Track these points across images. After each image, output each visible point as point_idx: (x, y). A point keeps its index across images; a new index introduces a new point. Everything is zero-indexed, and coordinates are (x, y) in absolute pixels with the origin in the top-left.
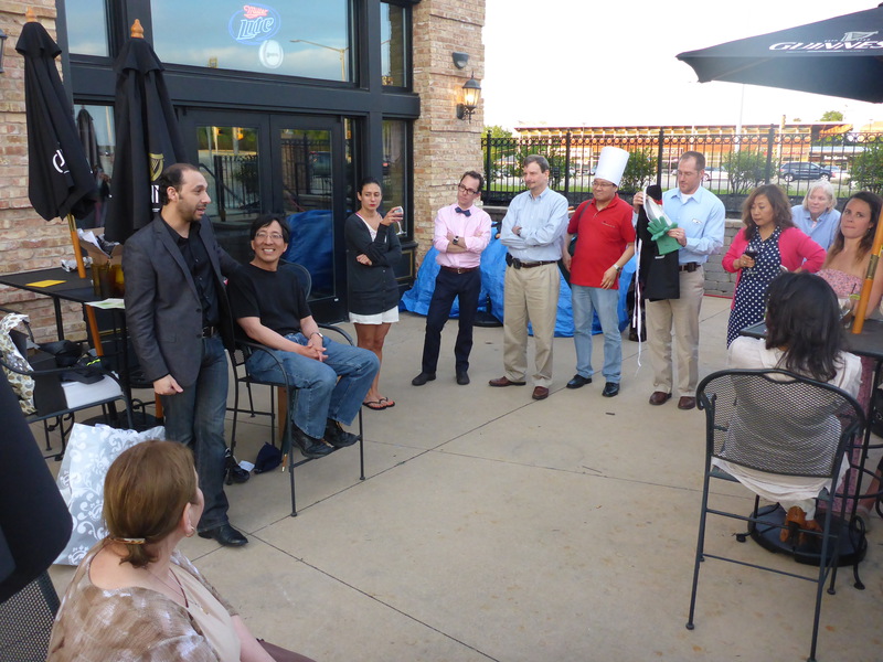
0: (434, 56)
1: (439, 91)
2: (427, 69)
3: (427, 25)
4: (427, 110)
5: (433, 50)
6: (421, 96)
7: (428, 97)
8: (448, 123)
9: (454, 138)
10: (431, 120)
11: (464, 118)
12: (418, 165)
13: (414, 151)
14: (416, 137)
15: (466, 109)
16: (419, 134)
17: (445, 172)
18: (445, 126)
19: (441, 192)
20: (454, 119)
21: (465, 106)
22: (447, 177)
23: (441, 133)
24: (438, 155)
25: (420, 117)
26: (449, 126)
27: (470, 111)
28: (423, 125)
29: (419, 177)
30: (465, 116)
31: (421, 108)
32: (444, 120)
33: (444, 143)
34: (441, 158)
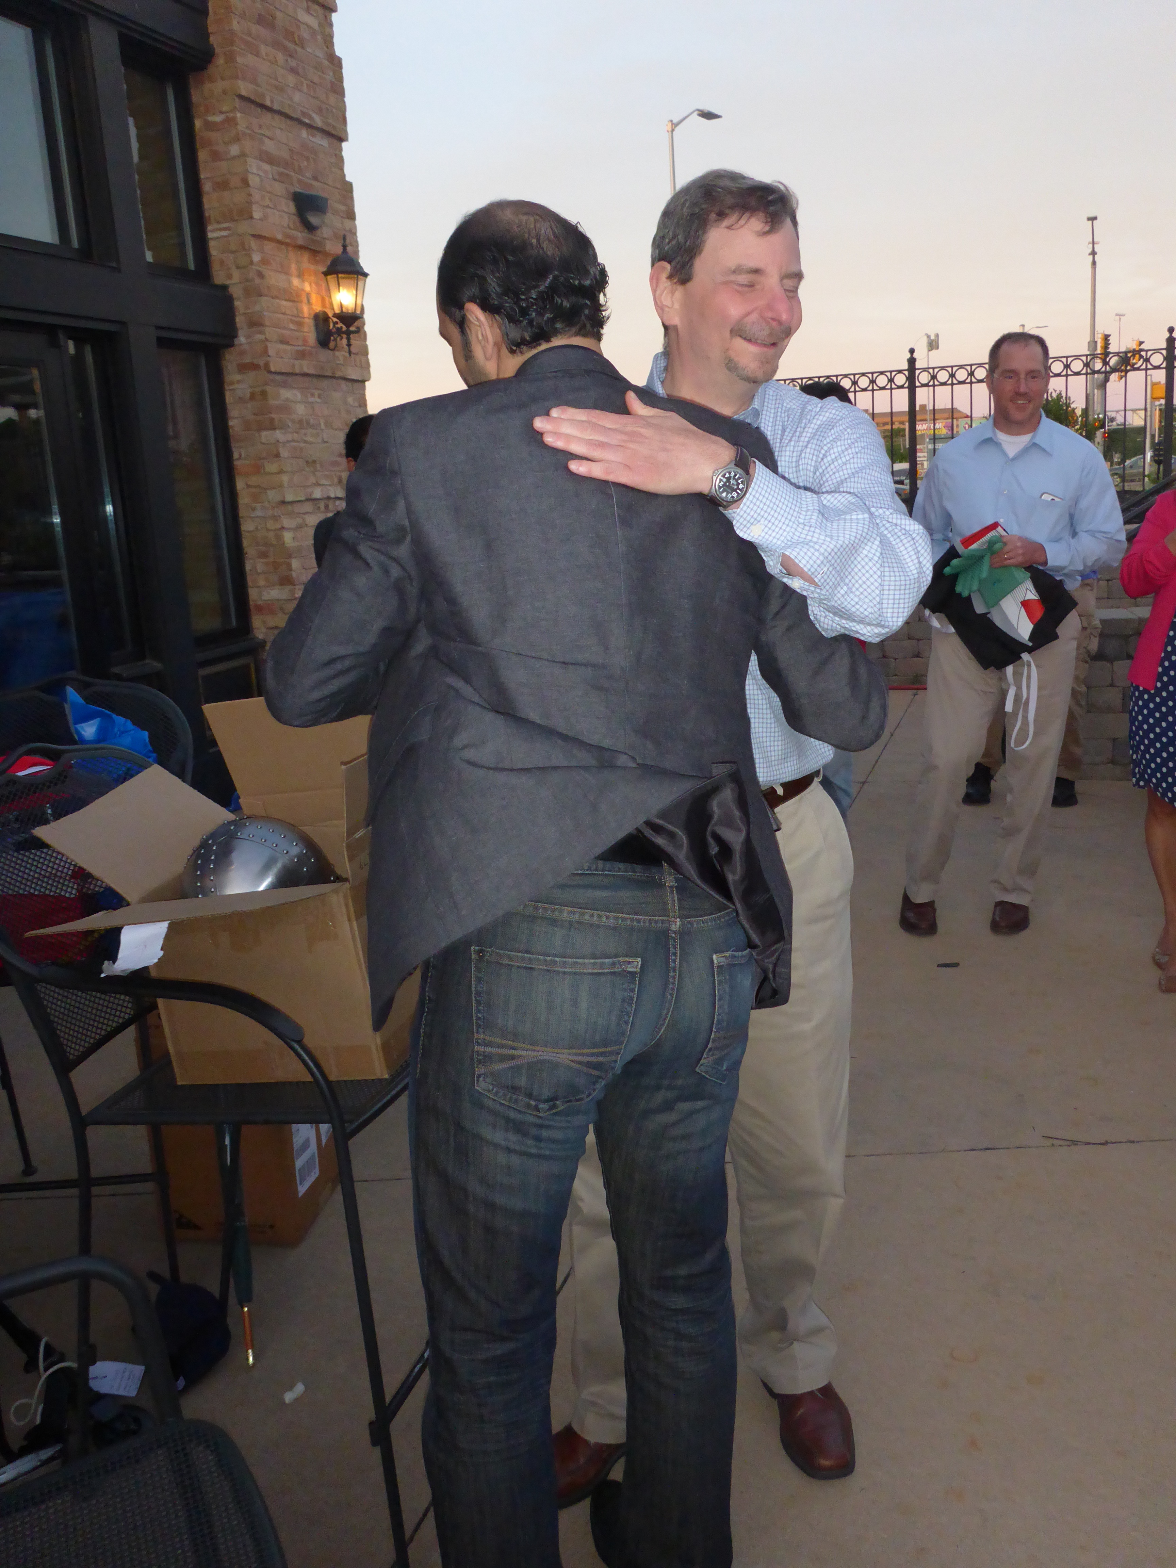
0: (256, 196)
1: (274, 279)
2: (243, 227)
3: (231, 121)
4: (256, 323)
5: (254, 181)
6: (236, 291)
7: (254, 292)
8: (302, 355)
9: (316, 393)
10: (266, 347)
11: (332, 345)
12: (243, 456)
13: (231, 423)
14: (231, 390)
15: (336, 323)
16: (238, 382)
17: (307, 469)
18: (297, 362)
19: (304, 516)
20: (311, 347)
21: (335, 315)
22: (313, 480)
23: (290, 379)
24: (290, 430)
25: (236, 342)
26: (304, 363)
27: (348, 326)
28: (247, 360)
29: (249, 483)
30: (335, 340)
31: (237, 320)
32: (292, 347)
33: (297, 402)
34: (296, 437)
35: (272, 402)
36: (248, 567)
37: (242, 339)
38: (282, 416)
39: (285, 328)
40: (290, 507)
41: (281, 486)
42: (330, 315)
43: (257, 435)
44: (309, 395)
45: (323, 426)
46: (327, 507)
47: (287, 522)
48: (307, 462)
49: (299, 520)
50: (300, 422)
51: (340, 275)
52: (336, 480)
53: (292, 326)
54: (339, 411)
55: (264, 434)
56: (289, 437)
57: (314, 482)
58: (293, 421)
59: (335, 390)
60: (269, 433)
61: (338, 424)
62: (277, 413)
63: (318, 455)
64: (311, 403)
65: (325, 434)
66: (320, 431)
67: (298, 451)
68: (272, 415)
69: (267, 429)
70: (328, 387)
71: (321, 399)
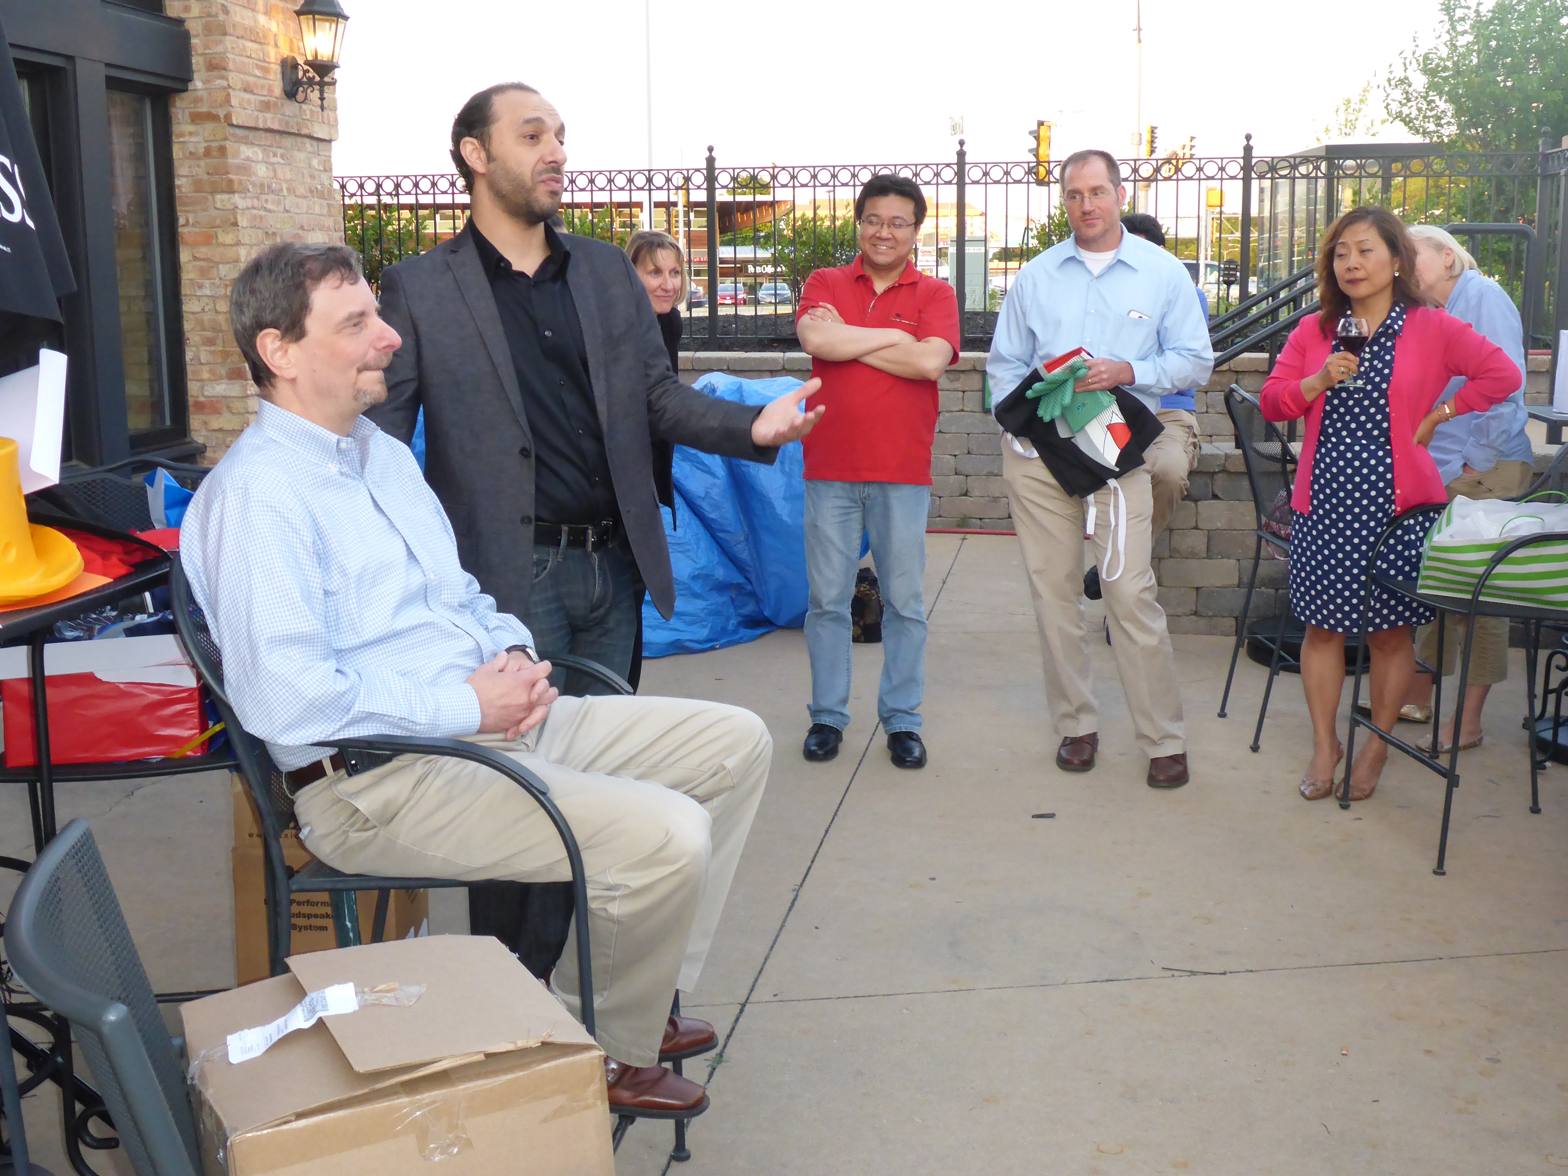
1: (240, 16)
4: (216, 66)
6: (193, 27)
7: (216, 29)
8: (266, 107)
9: (279, 151)
10: (229, 95)
11: (300, 96)
12: (191, 221)
13: (177, 182)
14: (180, 142)
15: (308, 71)
16: (191, 134)
18: (261, 115)
20: (277, 98)
21: (307, 63)
23: (251, 135)
24: (249, 194)
25: (191, 86)
26: (269, 115)
27: (322, 76)
28: (204, 109)
29: (197, 255)
30: (305, 91)
31: (193, 61)
32: (256, 97)
33: (258, 162)
34: (256, 203)
35: (231, 161)
36: (189, 355)
37: (198, 84)
38: (241, 178)
39: (249, 74)
41: (237, 261)
42: (301, 61)
43: (210, 197)
44: (271, 154)
45: (285, 192)
48: (267, 233)
50: (262, 185)
51: (316, 16)
53: (258, 73)
54: (303, 174)
55: (218, 197)
56: (249, 202)
58: (254, 185)
59: (299, 150)
60: (225, 196)
61: (301, 190)
62: (237, 174)
63: (279, 226)
64: (273, 164)
65: (287, 202)
66: (282, 198)
67: (258, 220)
68: (230, 176)
69: (223, 192)
70: (292, 145)
71: (283, 159)
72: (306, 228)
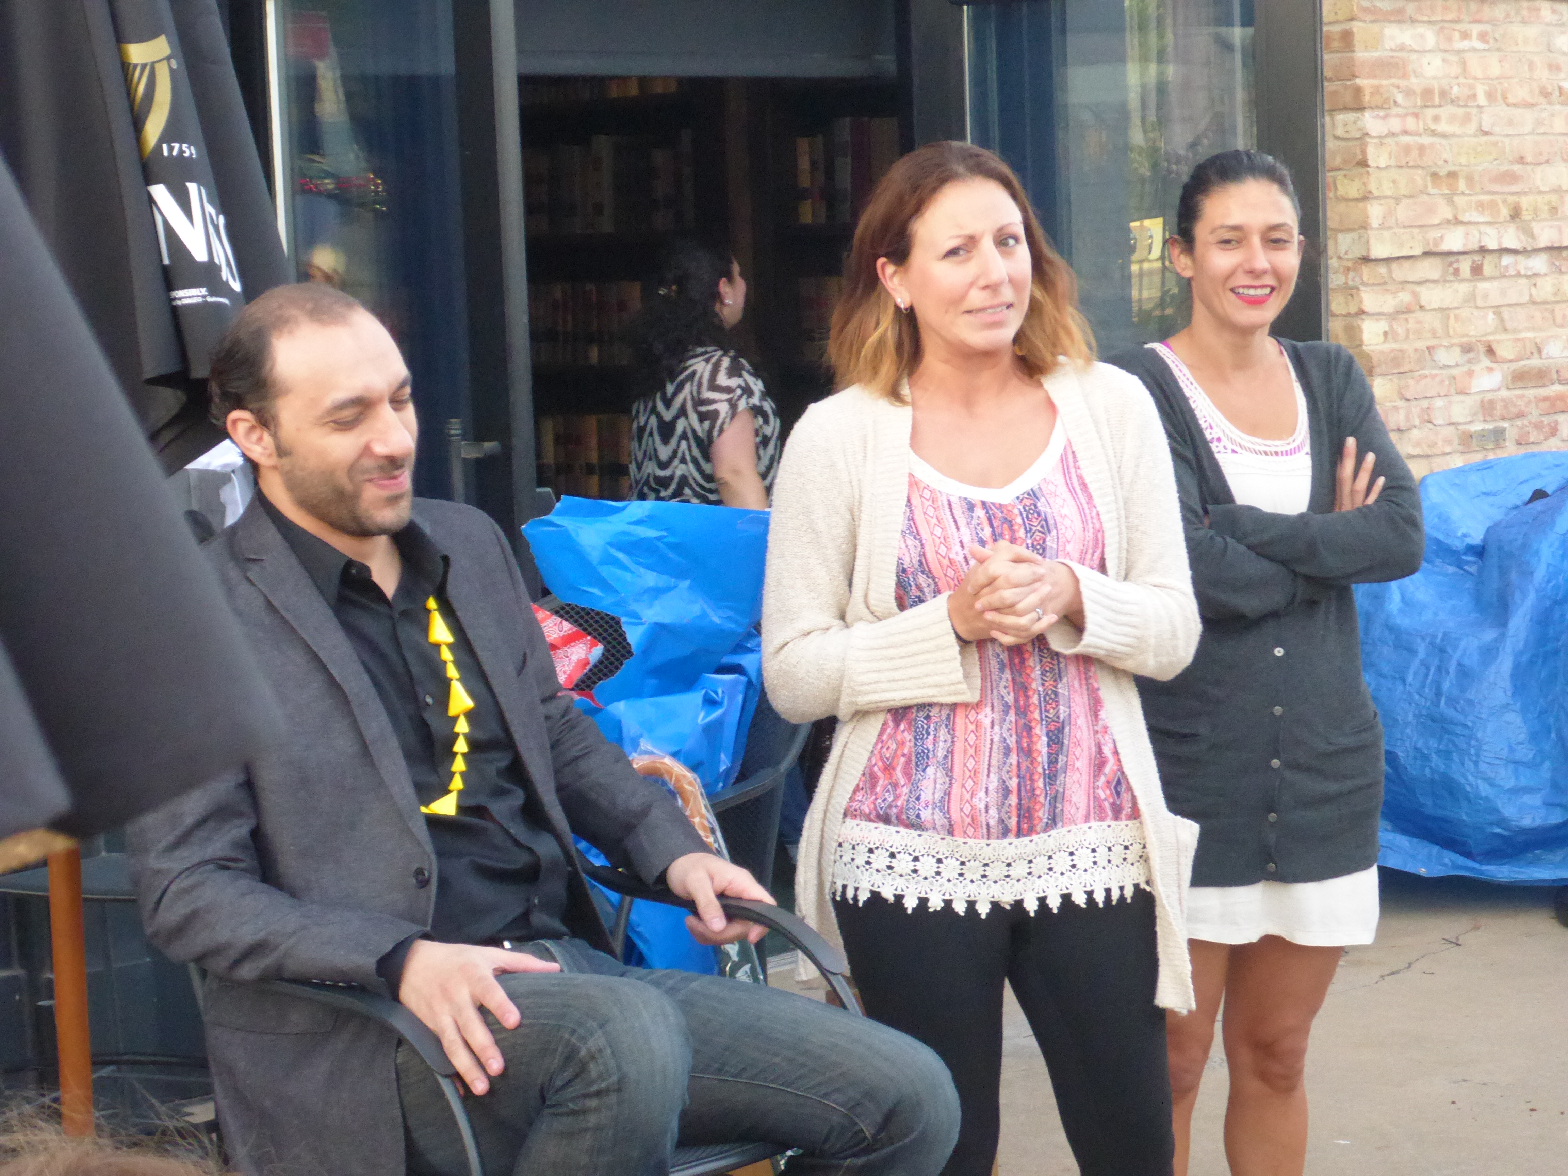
9: (1476, 29)
17: (1432, 190)
19: (1418, 289)
22: (1445, 212)
24: (1395, 110)
33: (1425, 51)
34: (1411, 124)
35: (1361, 54)
38: (1385, 82)
40: (1382, 270)
41: (1364, 226)
44: (1457, 35)
45: (1482, 100)
46: (1477, 270)
47: (1370, 300)
48: (1435, 175)
49: (1405, 297)
50: (1427, 93)
52: (1505, 212)
54: (1531, 66)
55: (1340, 117)
56: (1395, 125)
57: (1450, 216)
58: (1409, 93)
59: (1524, 22)
60: (1350, 116)
61: (1521, 93)
62: (1375, 77)
63: (1463, 160)
64: (1459, 52)
65: (1485, 117)
66: (1474, 111)
67: (1415, 153)
68: (1358, 81)
69: (1346, 109)
70: (1508, 16)
71: (1487, 42)
72: (1529, 159)
